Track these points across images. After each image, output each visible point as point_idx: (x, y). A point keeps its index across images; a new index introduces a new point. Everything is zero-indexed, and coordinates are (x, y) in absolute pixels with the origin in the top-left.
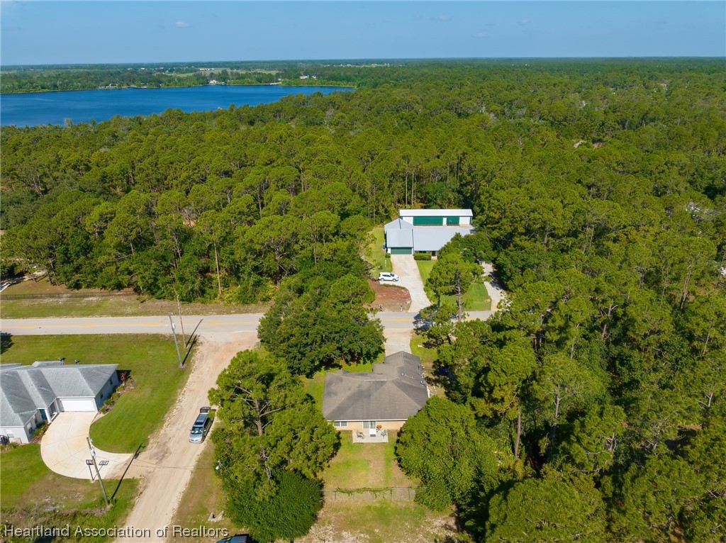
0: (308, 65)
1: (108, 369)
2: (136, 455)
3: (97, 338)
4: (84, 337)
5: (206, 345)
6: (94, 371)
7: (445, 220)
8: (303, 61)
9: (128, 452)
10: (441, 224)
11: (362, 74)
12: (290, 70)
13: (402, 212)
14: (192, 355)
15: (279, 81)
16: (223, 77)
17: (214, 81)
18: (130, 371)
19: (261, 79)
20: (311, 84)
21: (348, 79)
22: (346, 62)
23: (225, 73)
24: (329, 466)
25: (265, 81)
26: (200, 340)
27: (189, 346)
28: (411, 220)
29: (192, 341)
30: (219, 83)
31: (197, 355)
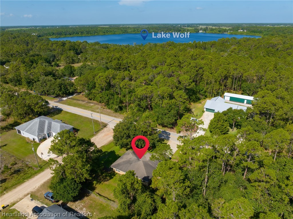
0: (248, 25)
1: (69, 127)
2: (58, 157)
3: (81, 117)
4: (79, 116)
5: (108, 128)
6: (64, 126)
7: (245, 101)
8: (245, 24)
9: (57, 155)
10: (243, 102)
11: (269, 30)
12: (236, 27)
13: (226, 94)
14: (101, 130)
15: (228, 32)
16: (205, 30)
17: (202, 31)
18: (79, 130)
19: (221, 31)
20: (242, 34)
21: (261, 32)
22: (267, 24)
23: (207, 28)
24: (102, 184)
25: (222, 31)
26: (108, 126)
27: (103, 127)
28: (229, 99)
29: (105, 126)
30: (203, 32)
31: (102, 131)
